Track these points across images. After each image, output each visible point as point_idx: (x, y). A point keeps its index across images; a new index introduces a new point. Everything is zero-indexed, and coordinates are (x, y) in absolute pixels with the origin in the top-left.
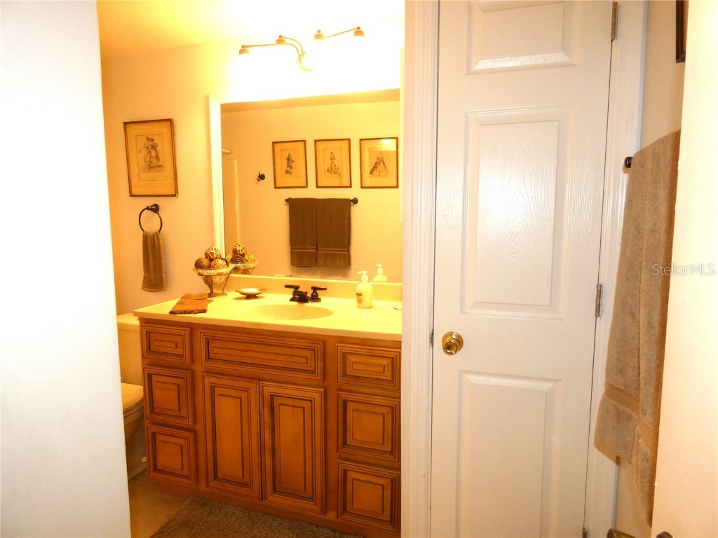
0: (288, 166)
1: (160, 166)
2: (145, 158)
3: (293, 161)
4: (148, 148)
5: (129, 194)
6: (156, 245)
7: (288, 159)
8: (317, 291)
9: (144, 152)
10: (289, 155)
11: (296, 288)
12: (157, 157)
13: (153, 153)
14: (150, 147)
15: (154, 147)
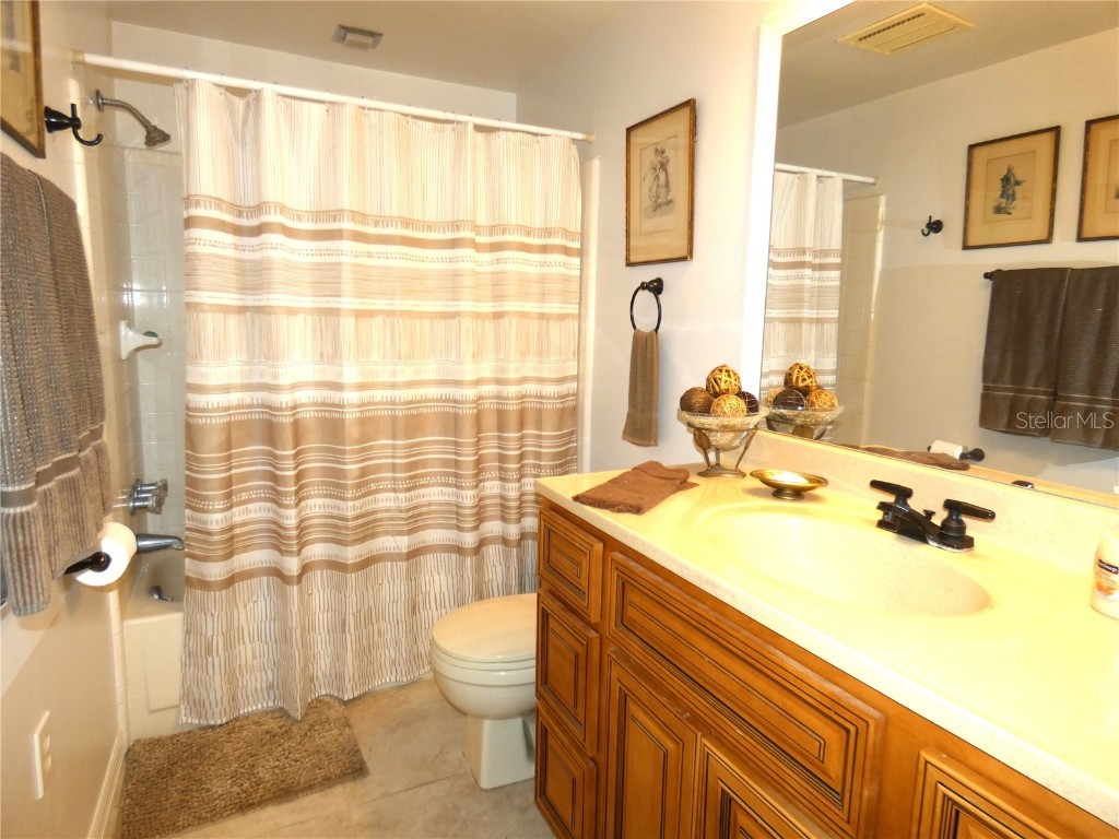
0: (1002, 196)
1: (670, 202)
2: (650, 190)
3: (1018, 183)
4: (655, 168)
5: (624, 262)
6: (649, 357)
7: (1006, 180)
8: (966, 519)
9: (650, 179)
10: (1009, 170)
11: (903, 493)
12: (667, 185)
13: (662, 177)
14: (658, 166)
15: (663, 166)
